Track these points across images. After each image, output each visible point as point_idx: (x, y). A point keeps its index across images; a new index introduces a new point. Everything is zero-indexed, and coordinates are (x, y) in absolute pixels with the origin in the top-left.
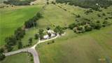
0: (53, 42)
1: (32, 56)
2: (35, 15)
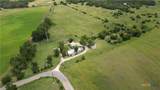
0: (83, 58)
1: (58, 81)
2: (43, 21)
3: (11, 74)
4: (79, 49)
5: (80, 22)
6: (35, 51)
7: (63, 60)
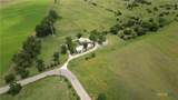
1: (66, 80)
3: (14, 72)
4: (89, 45)
5: (89, 15)
6: (40, 47)
7: (71, 57)
